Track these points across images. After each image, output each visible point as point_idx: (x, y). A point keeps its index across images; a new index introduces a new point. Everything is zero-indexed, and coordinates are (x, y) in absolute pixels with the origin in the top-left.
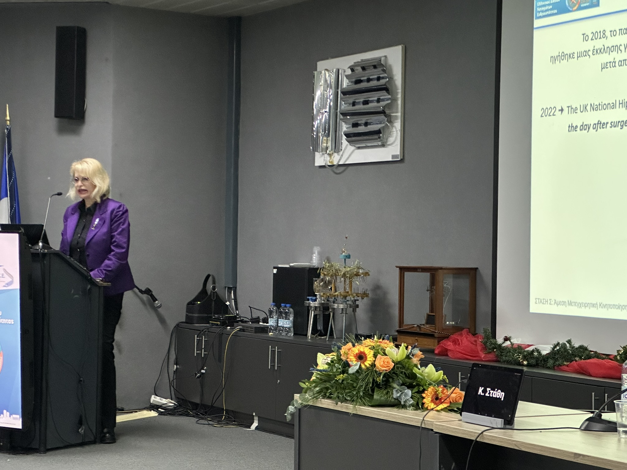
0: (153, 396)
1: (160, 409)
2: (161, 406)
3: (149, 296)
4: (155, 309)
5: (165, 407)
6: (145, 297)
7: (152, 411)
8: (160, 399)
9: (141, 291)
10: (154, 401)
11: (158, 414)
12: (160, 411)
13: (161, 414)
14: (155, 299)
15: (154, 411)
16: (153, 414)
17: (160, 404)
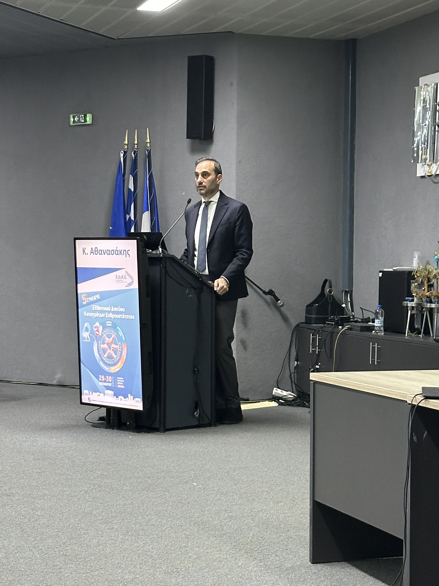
0: (275, 388)
1: (280, 401)
2: (282, 397)
3: (272, 296)
4: (278, 308)
5: (285, 399)
6: (268, 297)
7: (273, 402)
8: (281, 391)
9: (264, 292)
10: (275, 393)
11: (278, 405)
12: (281, 402)
13: (281, 404)
14: (277, 299)
15: (275, 401)
16: (274, 404)
17: (281, 396)
